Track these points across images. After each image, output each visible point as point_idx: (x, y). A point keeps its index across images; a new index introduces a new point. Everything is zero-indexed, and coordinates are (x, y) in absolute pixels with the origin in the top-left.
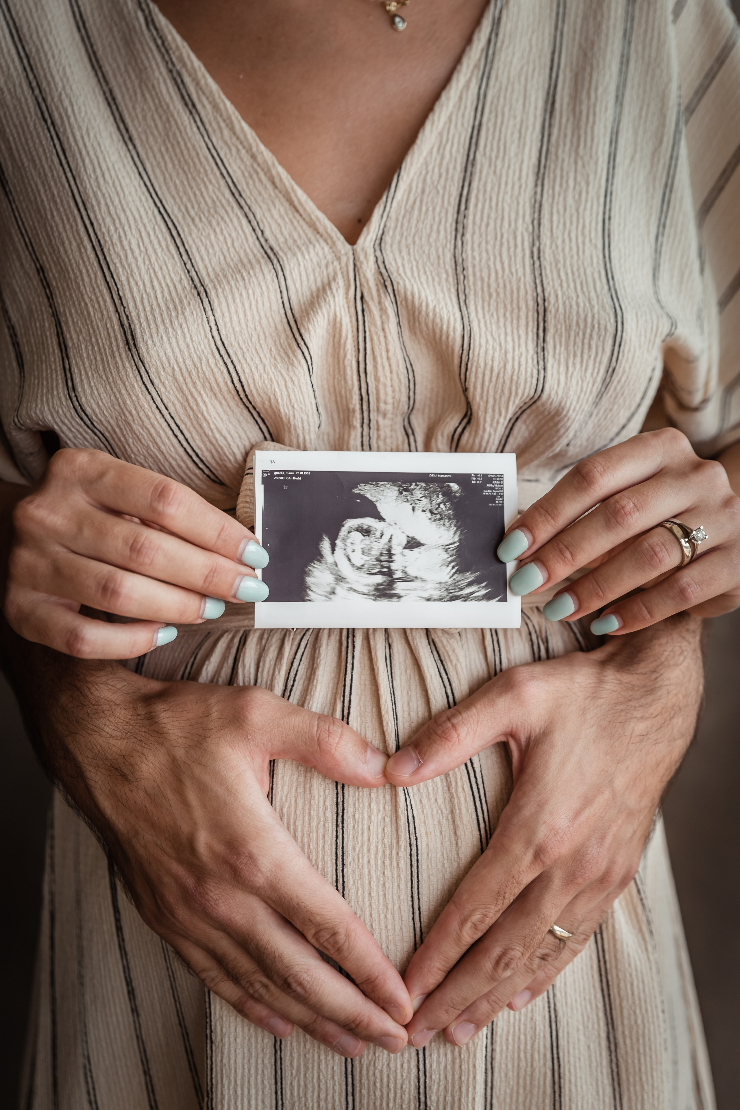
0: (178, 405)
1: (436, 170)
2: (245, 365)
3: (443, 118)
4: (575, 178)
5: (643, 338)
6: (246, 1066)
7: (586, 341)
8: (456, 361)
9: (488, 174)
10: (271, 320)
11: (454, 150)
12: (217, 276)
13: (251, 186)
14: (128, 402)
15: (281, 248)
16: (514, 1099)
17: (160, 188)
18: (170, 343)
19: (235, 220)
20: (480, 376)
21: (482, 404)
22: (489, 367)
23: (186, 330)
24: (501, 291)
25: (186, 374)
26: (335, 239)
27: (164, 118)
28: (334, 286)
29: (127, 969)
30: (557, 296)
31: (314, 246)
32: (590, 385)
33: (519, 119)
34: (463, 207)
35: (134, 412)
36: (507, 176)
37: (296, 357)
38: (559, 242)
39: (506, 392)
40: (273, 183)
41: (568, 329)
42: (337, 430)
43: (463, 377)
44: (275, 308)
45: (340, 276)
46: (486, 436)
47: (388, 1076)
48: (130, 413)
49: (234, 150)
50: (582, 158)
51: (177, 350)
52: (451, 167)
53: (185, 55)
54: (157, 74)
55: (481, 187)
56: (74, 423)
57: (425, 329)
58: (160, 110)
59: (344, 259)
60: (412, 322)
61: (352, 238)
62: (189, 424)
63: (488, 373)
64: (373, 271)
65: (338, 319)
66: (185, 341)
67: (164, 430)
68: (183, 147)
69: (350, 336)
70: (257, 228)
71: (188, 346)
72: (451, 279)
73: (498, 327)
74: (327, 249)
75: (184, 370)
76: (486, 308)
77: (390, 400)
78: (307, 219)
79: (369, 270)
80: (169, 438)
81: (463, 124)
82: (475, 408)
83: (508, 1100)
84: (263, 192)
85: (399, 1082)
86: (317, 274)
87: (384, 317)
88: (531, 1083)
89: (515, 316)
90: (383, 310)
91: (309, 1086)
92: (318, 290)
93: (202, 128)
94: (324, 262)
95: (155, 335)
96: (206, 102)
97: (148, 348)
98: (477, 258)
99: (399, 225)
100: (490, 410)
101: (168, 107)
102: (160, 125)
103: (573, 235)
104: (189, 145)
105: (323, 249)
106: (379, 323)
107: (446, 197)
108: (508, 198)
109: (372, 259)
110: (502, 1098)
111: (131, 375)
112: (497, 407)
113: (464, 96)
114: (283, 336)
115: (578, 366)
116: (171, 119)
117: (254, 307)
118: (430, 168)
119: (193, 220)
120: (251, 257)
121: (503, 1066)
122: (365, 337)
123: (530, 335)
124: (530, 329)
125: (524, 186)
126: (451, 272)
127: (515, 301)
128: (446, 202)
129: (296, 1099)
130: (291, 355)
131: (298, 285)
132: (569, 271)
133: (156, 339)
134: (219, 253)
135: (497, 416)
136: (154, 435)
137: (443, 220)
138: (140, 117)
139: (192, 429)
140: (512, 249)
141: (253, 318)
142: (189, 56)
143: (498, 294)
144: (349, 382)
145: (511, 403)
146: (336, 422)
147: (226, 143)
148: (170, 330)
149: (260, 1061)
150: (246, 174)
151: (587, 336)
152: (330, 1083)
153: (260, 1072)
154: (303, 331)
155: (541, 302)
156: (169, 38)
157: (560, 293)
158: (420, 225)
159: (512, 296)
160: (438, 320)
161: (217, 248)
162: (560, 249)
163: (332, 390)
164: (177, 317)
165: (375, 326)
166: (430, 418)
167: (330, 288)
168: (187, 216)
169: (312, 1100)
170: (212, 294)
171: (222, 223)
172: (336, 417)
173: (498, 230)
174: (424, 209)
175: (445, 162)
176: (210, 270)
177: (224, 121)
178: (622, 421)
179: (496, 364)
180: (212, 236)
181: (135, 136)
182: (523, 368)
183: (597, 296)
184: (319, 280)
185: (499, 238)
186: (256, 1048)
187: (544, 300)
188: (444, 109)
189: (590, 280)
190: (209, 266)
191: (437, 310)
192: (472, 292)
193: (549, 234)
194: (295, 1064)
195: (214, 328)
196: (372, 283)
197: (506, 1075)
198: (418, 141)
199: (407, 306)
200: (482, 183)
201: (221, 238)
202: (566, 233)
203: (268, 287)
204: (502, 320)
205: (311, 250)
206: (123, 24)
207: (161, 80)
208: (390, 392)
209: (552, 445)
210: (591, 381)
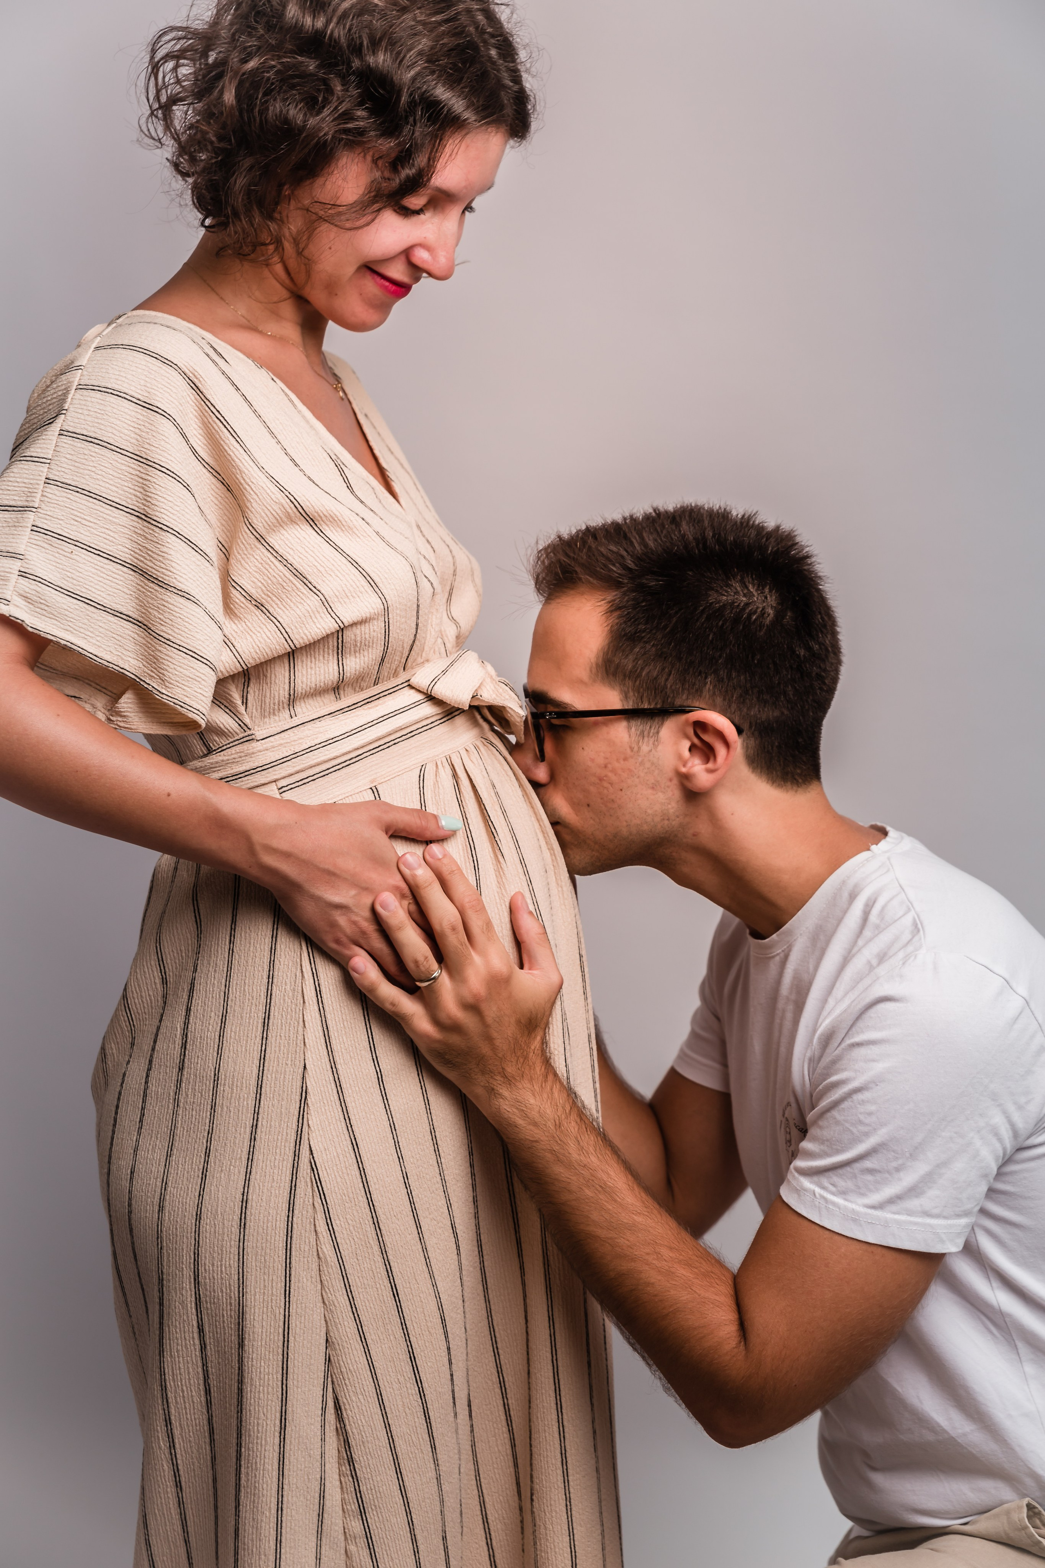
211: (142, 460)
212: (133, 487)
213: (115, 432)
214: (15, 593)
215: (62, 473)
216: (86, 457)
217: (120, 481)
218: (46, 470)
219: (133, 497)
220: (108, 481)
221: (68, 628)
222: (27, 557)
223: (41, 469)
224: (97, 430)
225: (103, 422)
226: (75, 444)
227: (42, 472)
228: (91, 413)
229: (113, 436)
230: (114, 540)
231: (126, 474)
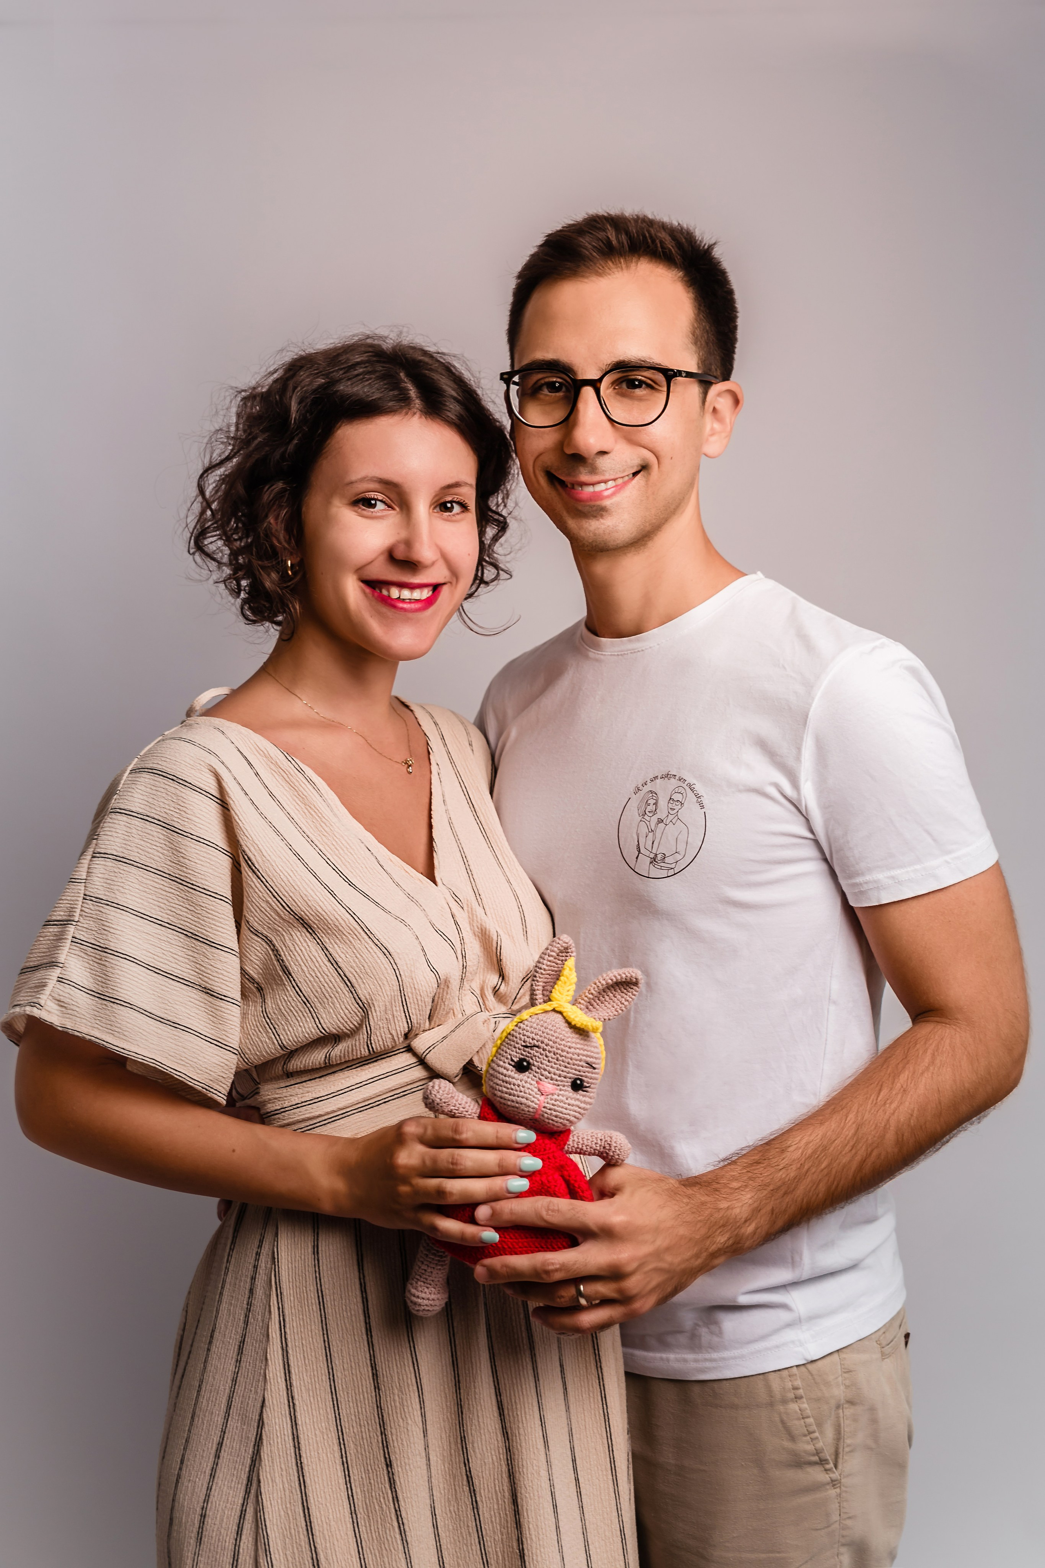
8: (494, 945)
43: (498, 953)
82: (506, 971)
211: (165, 875)
212: (157, 899)
213: (140, 851)
214: (50, 997)
215: (96, 890)
216: (116, 875)
217: (145, 894)
218: (83, 888)
219: (157, 908)
220: (134, 894)
221: (97, 1026)
222: (66, 965)
223: (79, 887)
224: (125, 851)
225: (129, 843)
226: (107, 864)
227: (80, 890)
228: (119, 835)
229: (139, 855)
230: (139, 946)
231: (151, 887)
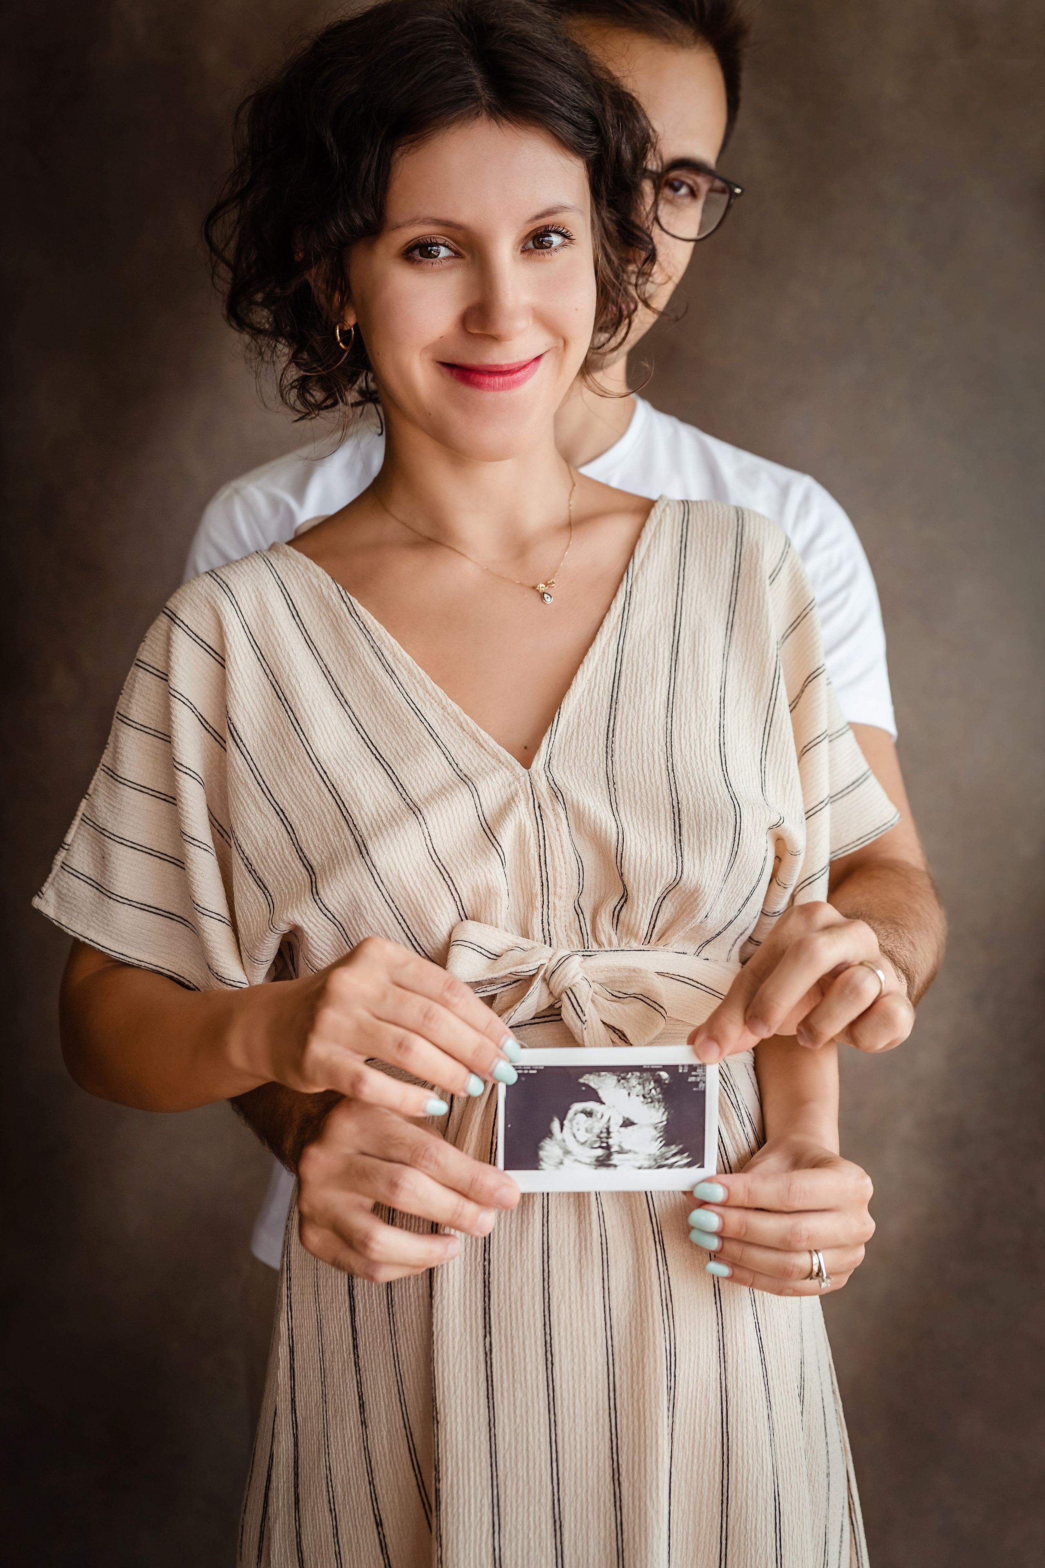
0: (402, 900)
1: (588, 708)
2: (452, 866)
3: (591, 669)
4: (697, 713)
5: (758, 826)
6: (465, 1443)
7: (713, 832)
8: (614, 852)
9: (629, 709)
10: (470, 829)
11: (601, 693)
12: (426, 799)
13: (444, 730)
14: (363, 899)
15: (473, 775)
16: (689, 1468)
17: (374, 737)
18: (395, 852)
19: (435, 757)
20: (633, 863)
21: (635, 885)
22: (639, 856)
23: (407, 841)
24: (644, 799)
25: (408, 875)
26: (514, 765)
27: (371, 683)
28: (516, 799)
29: (359, 1384)
30: (688, 799)
31: (498, 771)
32: (720, 866)
33: (650, 666)
34: (611, 735)
35: (368, 906)
36: (644, 710)
37: (491, 854)
38: (688, 759)
39: (654, 874)
40: (461, 727)
41: (698, 824)
42: (522, 912)
43: (619, 864)
44: (472, 820)
45: (520, 791)
46: (640, 911)
47: (587, 1439)
48: (365, 907)
49: (428, 704)
50: (700, 698)
51: (401, 857)
52: (599, 705)
53: (383, 635)
54: (361, 649)
55: (624, 720)
56: (319, 920)
57: (588, 828)
58: (367, 677)
59: (522, 779)
60: (578, 823)
61: (527, 765)
62: (410, 914)
63: (638, 860)
64: (546, 787)
65: (523, 823)
66: (406, 849)
67: (390, 919)
68: (388, 704)
69: (532, 835)
70: (453, 763)
71: (409, 853)
72: (605, 792)
73: (644, 827)
74: (508, 773)
75: (407, 872)
76: (633, 813)
77: (564, 886)
78: (491, 752)
79: (542, 785)
80: (394, 925)
81: (606, 672)
82: (629, 889)
83: (684, 1469)
84: (454, 734)
85: (596, 1444)
86: (503, 793)
87: (558, 820)
88: (704, 1453)
89: (656, 818)
90: (556, 815)
91: (520, 1457)
92: (505, 804)
93: (401, 688)
94: (507, 783)
95: (383, 845)
96: (403, 669)
97: (379, 856)
98: (625, 773)
99: (562, 751)
100: (642, 890)
101: (373, 674)
102: (368, 689)
103: (698, 754)
104: (393, 701)
105: (505, 773)
106: (554, 825)
107: (597, 728)
108: (645, 727)
109: (544, 778)
110: (679, 1467)
111: (365, 877)
112: (647, 887)
113: (606, 651)
114: (480, 840)
115: (709, 852)
116: (376, 683)
117: (457, 820)
118: (583, 707)
119: (403, 760)
120: (451, 783)
121: (681, 1437)
122: (544, 836)
123: (669, 830)
124: (668, 826)
125: (657, 718)
126: (605, 787)
127: (656, 806)
128: (597, 732)
129: (508, 1469)
130: (488, 853)
131: (489, 802)
132: (697, 779)
133: (384, 848)
134: (426, 783)
135: (647, 894)
136: (383, 923)
137: (596, 746)
138: (352, 684)
139: (412, 918)
140: (651, 765)
141: (457, 829)
142: (386, 634)
143: (642, 801)
144: (533, 872)
145: (658, 883)
146: (521, 905)
147: (421, 699)
148: (395, 841)
149: (477, 1438)
150: (440, 721)
151: (714, 828)
152: (537, 1455)
153: (477, 1447)
154: (495, 834)
155: (675, 804)
156: (369, 622)
157: (690, 796)
158: (578, 750)
159: (653, 803)
160: (598, 821)
161: (424, 780)
162: (689, 764)
163: (518, 879)
164: (399, 831)
165: (552, 827)
166: (595, 901)
167: (514, 801)
168: (398, 757)
169: (522, 1470)
170: (425, 812)
171: (426, 760)
172: (521, 900)
173: (640, 751)
174: (580, 738)
175: (594, 702)
176: (421, 796)
177: (418, 682)
178: (747, 894)
179: (644, 854)
180: (419, 771)
181: (349, 699)
182: (665, 856)
183: (720, 797)
184: (504, 797)
185: (640, 758)
186: (473, 1426)
187: (678, 803)
188: (592, 661)
189: (713, 785)
190: (419, 793)
191: (597, 813)
192: (622, 801)
193: (679, 753)
194: (507, 1439)
195: (428, 838)
196: (546, 796)
197: (683, 1446)
198: (572, 687)
199: (574, 811)
200: (624, 716)
201: (427, 772)
202: (693, 753)
203: (466, 805)
204: (646, 821)
205: (496, 774)
206: (331, 614)
207: (365, 654)
208: (564, 880)
209: (694, 917)
210: (720, 864)
214: (51, 886)
222: (71, 848)
